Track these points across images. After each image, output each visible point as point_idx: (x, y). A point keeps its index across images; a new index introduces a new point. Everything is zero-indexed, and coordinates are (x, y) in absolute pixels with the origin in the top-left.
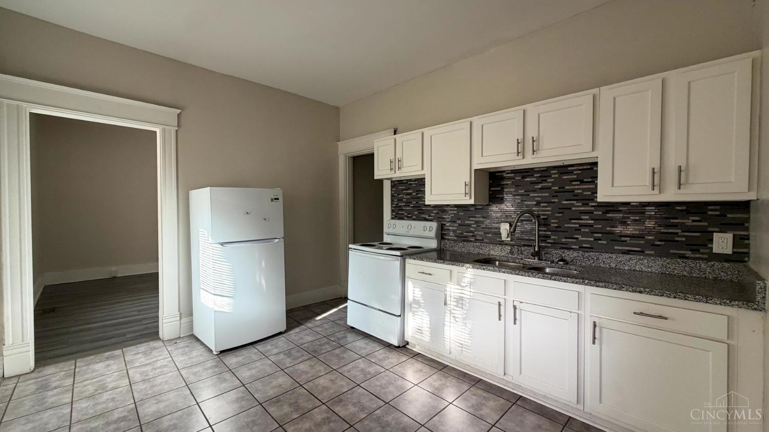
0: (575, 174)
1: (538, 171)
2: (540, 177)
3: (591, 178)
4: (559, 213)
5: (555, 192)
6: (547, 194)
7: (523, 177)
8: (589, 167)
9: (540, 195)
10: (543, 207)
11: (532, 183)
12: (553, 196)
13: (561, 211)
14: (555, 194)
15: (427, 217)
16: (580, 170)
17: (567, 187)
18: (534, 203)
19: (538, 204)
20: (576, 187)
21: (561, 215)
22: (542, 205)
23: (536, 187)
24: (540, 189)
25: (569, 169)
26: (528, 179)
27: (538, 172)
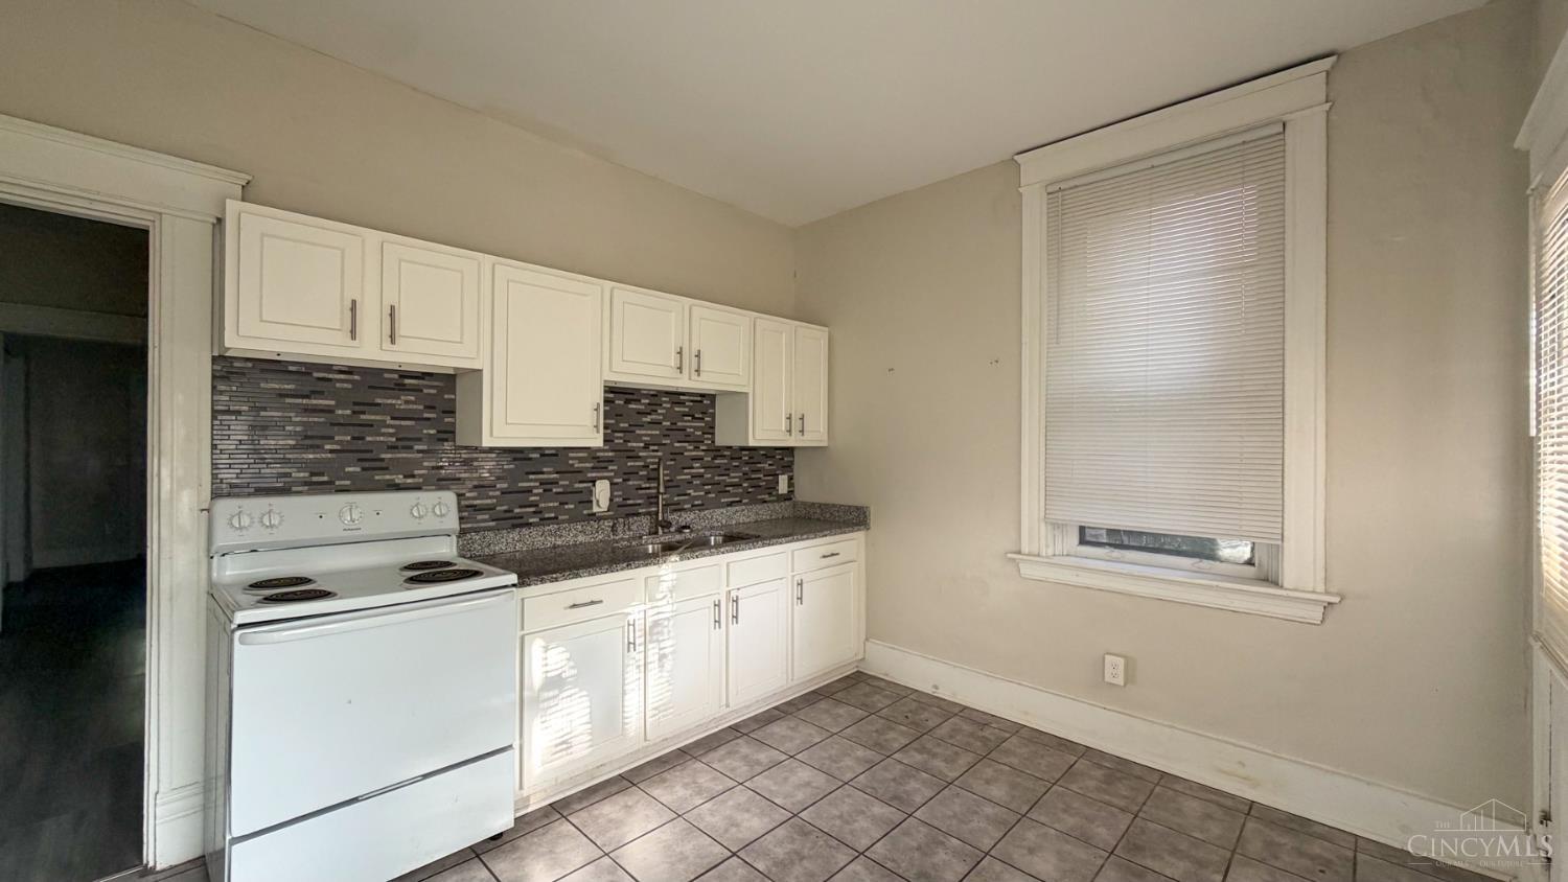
0: (687, 407)
1: (648, 394)
2: (649, 404)
3: (702, 413)
4: (672, 460)
5: (668, 430)
6: (658, 432)
7: (628, 402)
8: (699, 399)
9: (649, 432)
10: (654, 451)
11: (639, 413)
12: (665, 436)
13: (672, 457)
14: (668, 432)
15: (399, 479)
16: (692, 401)
17: (679, 424)
18: (642, 445)
19: (646, 447)
20: (688, 424)
21: (672, 463)
22: (652, 448)
23: (644, 419)
24: (649, 423)
25: (682, 397)
26: (634, 406)
27: (646, 396)
